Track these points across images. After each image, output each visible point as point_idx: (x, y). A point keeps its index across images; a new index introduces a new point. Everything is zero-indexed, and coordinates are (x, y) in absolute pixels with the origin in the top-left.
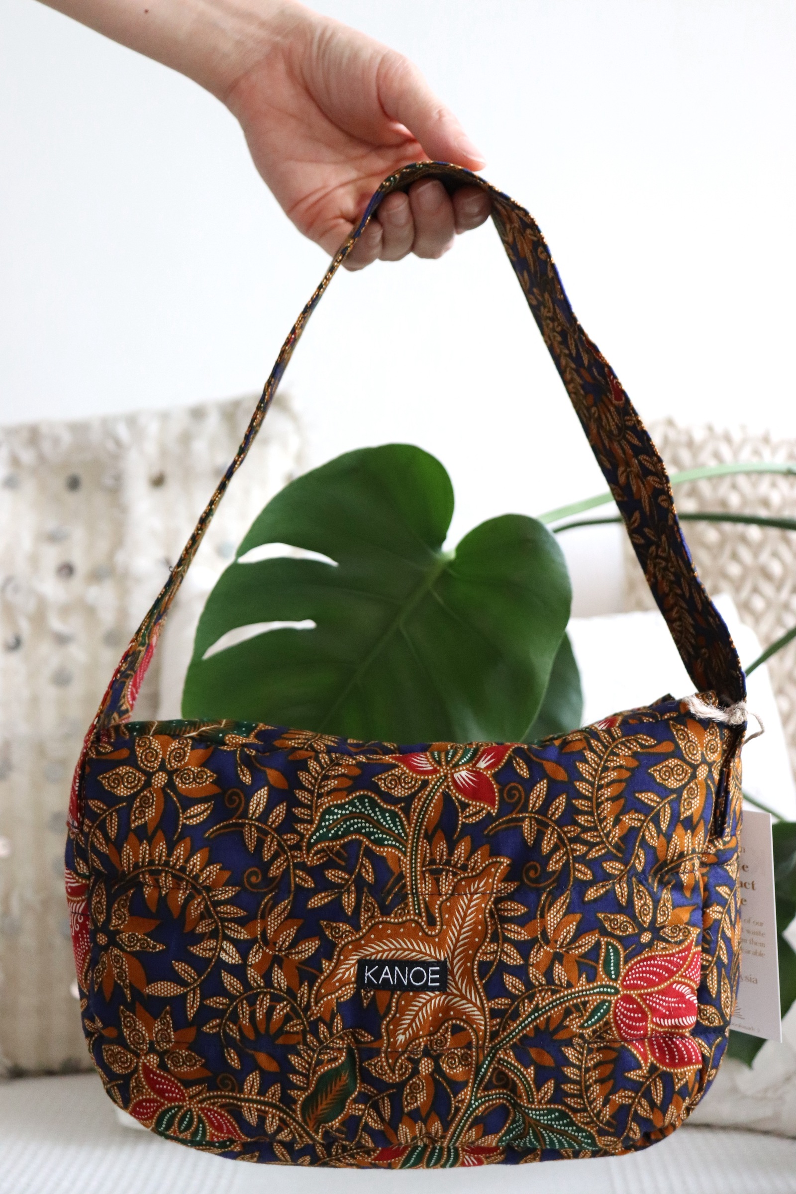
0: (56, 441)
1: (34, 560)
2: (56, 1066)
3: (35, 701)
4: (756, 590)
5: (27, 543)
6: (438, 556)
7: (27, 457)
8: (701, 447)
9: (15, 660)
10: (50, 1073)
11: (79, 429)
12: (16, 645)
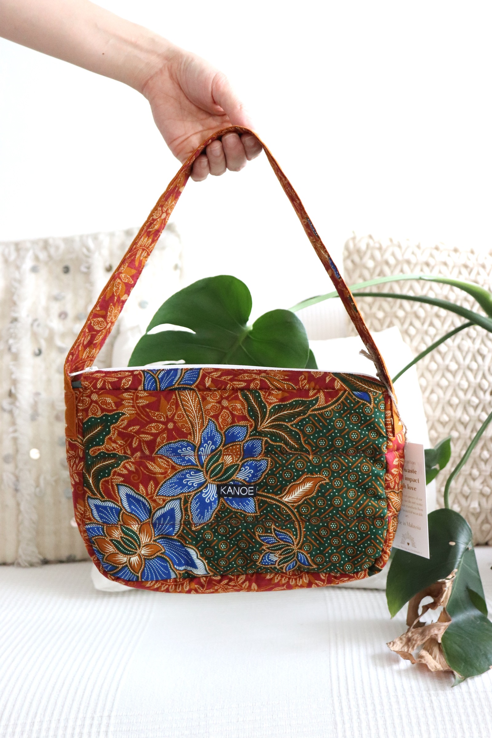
0: (57, 248)
1: (47, 310)
2: (64, 558)
3: (49, 381)
4: (411, 324)
5: (43, 301)
6: (244, 329)
7: (43, 256)
8: (386, 251)
9: (39, 360)
10: (61, 562)
11: (68, 241)
12: (39, 353)
